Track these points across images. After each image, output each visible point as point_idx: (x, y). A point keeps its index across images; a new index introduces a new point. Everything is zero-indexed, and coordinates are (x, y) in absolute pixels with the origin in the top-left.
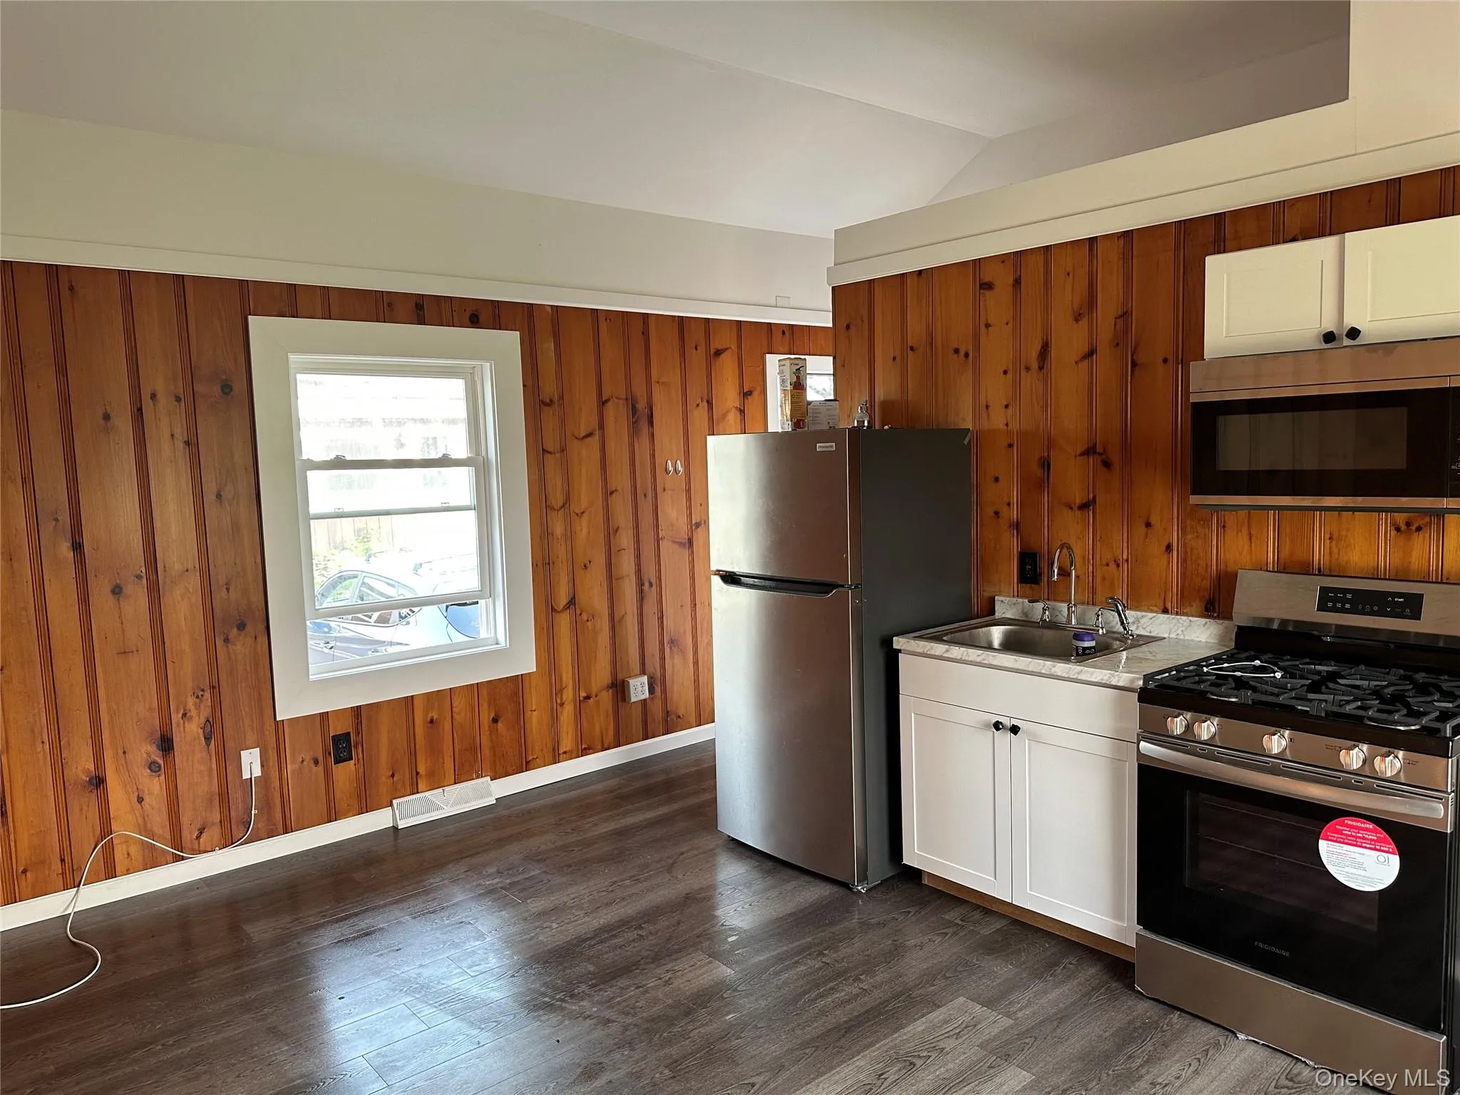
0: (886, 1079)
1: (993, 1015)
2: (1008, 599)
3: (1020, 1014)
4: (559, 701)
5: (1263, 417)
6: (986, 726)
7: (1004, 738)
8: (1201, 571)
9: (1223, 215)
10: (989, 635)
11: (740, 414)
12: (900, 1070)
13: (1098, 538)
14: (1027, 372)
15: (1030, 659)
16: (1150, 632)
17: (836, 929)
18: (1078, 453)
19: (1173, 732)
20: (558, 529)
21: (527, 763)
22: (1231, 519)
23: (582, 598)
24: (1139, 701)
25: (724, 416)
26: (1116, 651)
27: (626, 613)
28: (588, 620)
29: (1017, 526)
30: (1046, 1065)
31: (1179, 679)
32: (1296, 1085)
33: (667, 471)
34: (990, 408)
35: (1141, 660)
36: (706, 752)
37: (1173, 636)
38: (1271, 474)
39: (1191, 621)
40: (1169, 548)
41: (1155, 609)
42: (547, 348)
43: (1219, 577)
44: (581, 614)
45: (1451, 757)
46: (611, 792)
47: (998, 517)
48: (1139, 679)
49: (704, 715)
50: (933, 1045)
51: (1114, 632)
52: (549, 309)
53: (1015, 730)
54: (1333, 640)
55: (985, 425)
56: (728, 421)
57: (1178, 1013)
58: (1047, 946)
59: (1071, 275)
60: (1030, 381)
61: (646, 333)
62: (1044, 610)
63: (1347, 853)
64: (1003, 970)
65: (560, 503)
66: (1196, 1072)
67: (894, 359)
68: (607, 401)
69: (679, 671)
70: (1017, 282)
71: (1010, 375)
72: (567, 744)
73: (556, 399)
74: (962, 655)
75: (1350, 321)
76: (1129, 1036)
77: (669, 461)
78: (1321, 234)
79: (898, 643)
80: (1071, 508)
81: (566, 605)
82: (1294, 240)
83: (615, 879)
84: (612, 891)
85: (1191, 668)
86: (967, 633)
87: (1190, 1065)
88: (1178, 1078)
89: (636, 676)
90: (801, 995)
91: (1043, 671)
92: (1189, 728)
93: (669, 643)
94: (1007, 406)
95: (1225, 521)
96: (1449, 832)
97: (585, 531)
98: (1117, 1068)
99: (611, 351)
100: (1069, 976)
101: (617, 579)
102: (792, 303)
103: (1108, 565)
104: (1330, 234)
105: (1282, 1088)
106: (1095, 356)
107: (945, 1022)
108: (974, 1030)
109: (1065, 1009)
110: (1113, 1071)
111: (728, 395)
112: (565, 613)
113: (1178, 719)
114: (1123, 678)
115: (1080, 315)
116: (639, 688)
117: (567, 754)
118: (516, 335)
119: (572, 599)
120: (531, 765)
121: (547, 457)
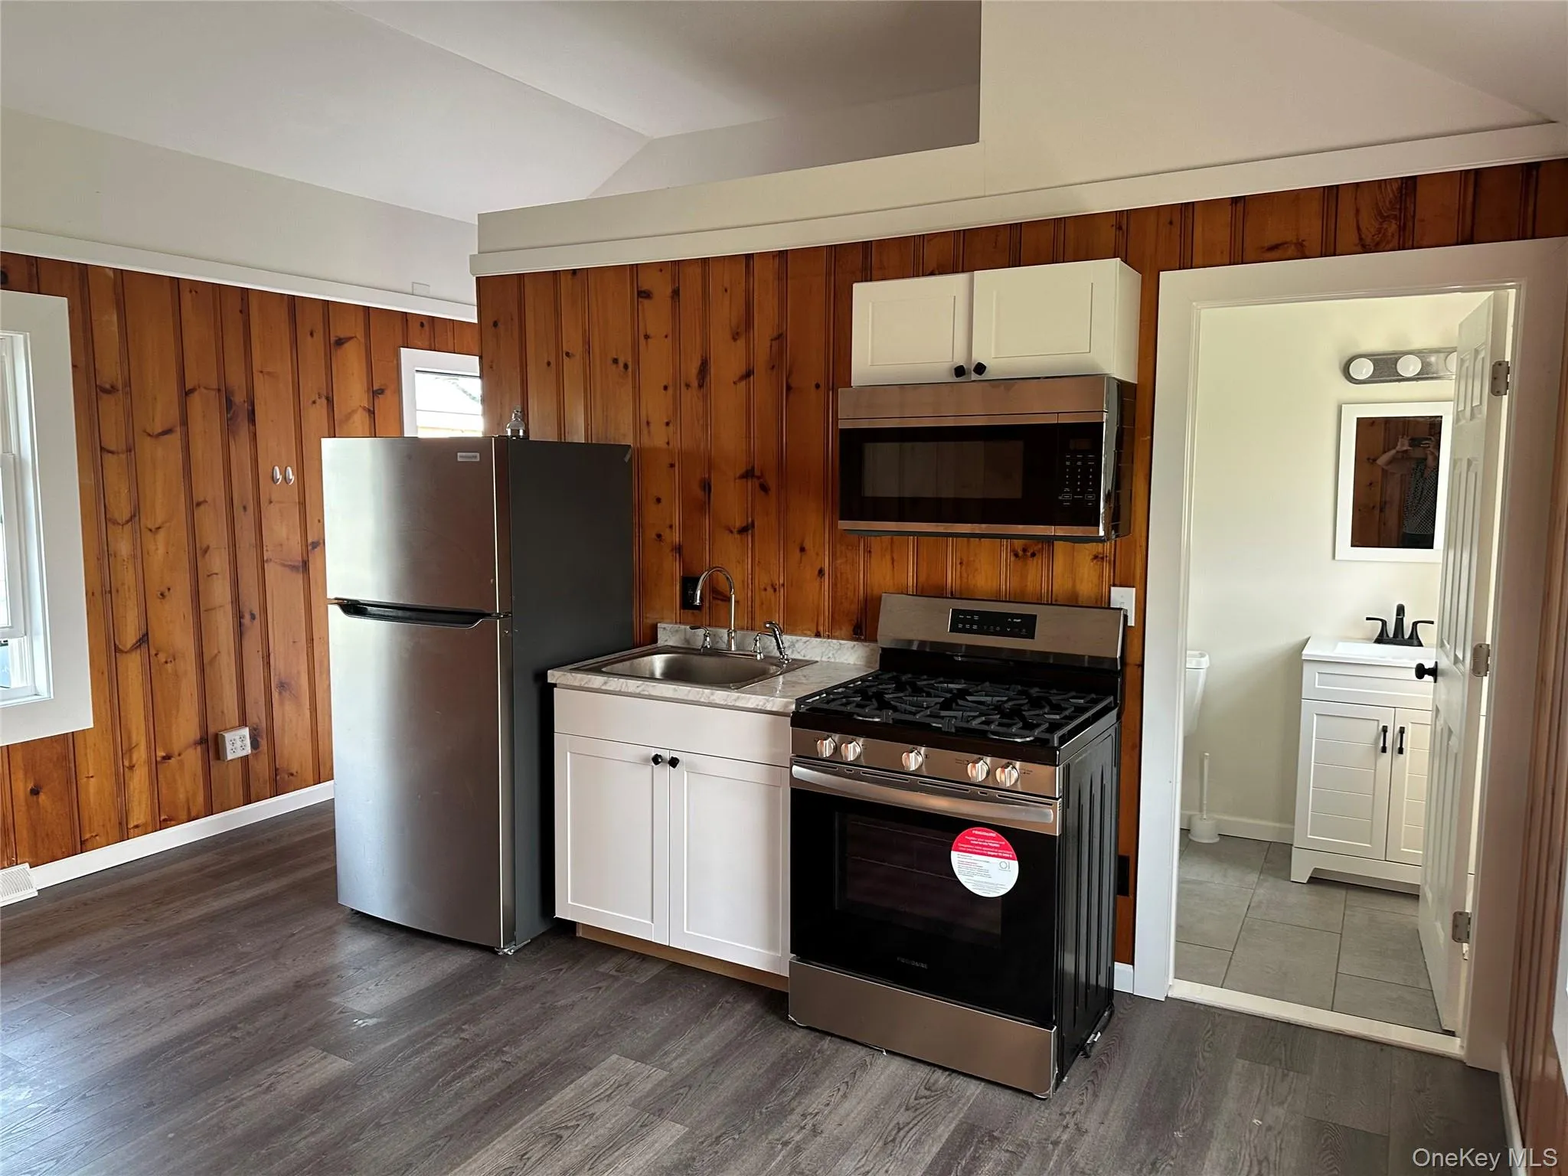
0: (528, 1159)
1: (646, 1069)
2: (671, 626)
3: (675, 1064)
4: (127, 763)
5: (908, 445)
6: (645, 761)
7: (663, 771)
8: (850, 594)
9: (870, 243)
10: (652, 664)
11: (369, 415)
12: (545, 1146)
13: (757, 562)
14: (688, 389)
15: (689, 688)
16: (804, 656)
17: (478, 999)
18: (738, 475)
19: (822, 755)
20: (123, 547)
21: (83, 843)
22: (875, 544)
23: (157, 636)
24: (792, 725)
25: (349, 417)
26: (773, 676)
27: (219, 652)
28: (166, 662)
29: (679, 549)
30: (699, 1114)
31: (828, 702)
32: (933, 1094)
33: (273, 480)
34: (651, 426)
35: (794, 684)
36: (325, 812)
37: (825, 659)
38: (915, 501)
39: (840, 644)
40: (821, 572)
41: (809, 633)
42: (108, 322)
43: (866, 600)
44: (156, 655)
45: (1058, 766)
46: (200, 870)
47: (660, 540)
48: (791, 703)
49: (322, 771)
50: (582, 1112)
51: (771, 657)
52: (111, 274)
53: (674, 762)
54: (965, 659)
55: (646, 442)
56: (354, 422)
57: (829, 1038)
58: (705, 987)
59: (729, 291)
60: (690, 399)
61: (245, 311)
62: (705, 636)
63: (975, 862)
64: (658, 1019)
65: (126, 516)
66: (845, 1096)
67: (549, 364)
68: (192, 391)
69: (291, 720)
70: (676, 293)
71: (670, 391)
72: (139, 814)
73: (119, 384)
74: (621, 687)
75: (978, 357)
76: (783, 1068)
77: (277, 468)
78: (955, 271)
79: (553, 676)
80: (732, 532)
81: (134, 645)
82: (932, 274)
83: (201, 975)
84: (198, 989)
85: (840, 690)
86: (628, 663)
87: (839, 1090)
88: (828, 1104)
89: (233, 728)
90: (434, 1080)
91: (702, 700)
92: (837, 749)
93: (275, 687)
94: (667, 424)
95: (870, 548)
96: (1057, 835)
97: (161, 551)
98: (769, 1105)
99: (197, 330)
100: (725, 1016)
101: (206, 610)
102: (431, 290)
103: (765, 590)
104: (962, 272)
105: (921, 1098)
106: (752, 377)
107: (596, 1085)
108: (626, 1089)
109: (721, 1050)
110: (767, 1108)
111: (353, 392)
112: (134, 653)
113: (827, 741)
114: (777, 703)
115: (737, 333)
116: (238, 744)
117: (140, 828)
118: (63, 302)
119: (143, 636)
120: (89, 845)
121: (107, 457)
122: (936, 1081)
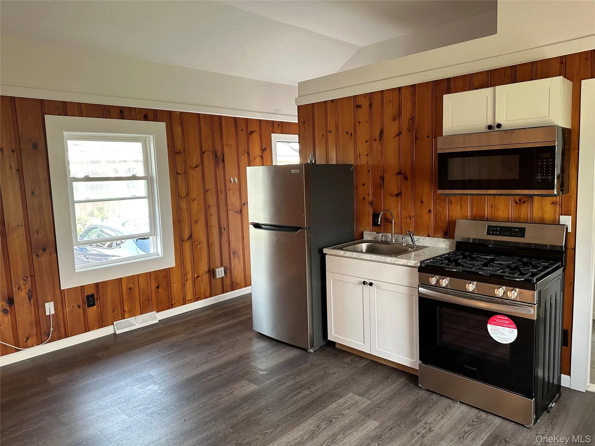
0: (320, 428)
1: (363, 399)
2: (369, 232)
3: (374, 399)
4: (185, 279)
5: (467, 159)
6: (360, 283)
7: (367, 287)
8: (442, 220)
9: (450, 79)
10: (362, 247)
11: (261, 158)
12: (326, 424)
13: (403, 207)
14: (375, 141)
15: (377, 256)
16: (423, 244)
17: (301, 367)
18: (395, 174)
19: (432, 283)
20: (184, 206)
21: (172, 305)
22: (453, 199)
23: (195, 236)
24: (418, 272)
25: (255, 159)
26: (410, 252)
27: (214, 241)
28: (197, 245)
29: (371, 203)
30: (384, 418)
31: (434, 263)
32: (479, 421)
33: (231, 182)
34: (361, 156)
35: (419, 255)
36: (249, 297)
37: (432, 246)
38: (470, 181)
39: (438, 240)
40: (430, 211)
41: (425, 235)
42: (178, 130)
43: (449, 222)
44: (194, 242)
45: (536, 290)
46: (208, 316)
47: (364, 200)
48: (418, 263)
49: (247, 283)
50: (340, 413)
51: (409, 245)
52: (178, 113)
53: (371, 284)
54: (493, 246)
55: (359, 163)
56: (256, 161)
57: (435, 394)
58: (385, 370)
59: (391, 102)
60: (376, 145)
61: (220, 124)
62: (382, 236)
63: (498, 329)
64: (368, 380)
65: (185, 195)
66: (442, 418)
67: (323, 136)
68: (204, 152)
69: (237, 265)
70: (371, 105)
71: (368, 143)
72: (189, 296)
73: (182, 151)
74: (350, 255)
75: (498, 121)
76: (417, 404)
77: (232, 178)
78: (487, 87)
79: (325, 251)
80: (392, 196)
81: (188, 238)
82: (477, 89)
83: (209, 352)
84: (208, 357)
85: (439, 258)
86: (353, 246)
87: (440, 415)
88: (435, 420)
89: (219, 267)
90: (286, 396)
91: (382, 261)
92: (438, 282)
93: (232, 253)
94: (367, 155)
95: (451, 201)
96: (535, 319)
97: (196, 207)
98: (412, 418)
99: (206, 131)
100: (394, 382)
101: (210, 227)
102: (282, 112)
103: (406, 218)
104: (490, 87)
105: (474, 422)
106: (401, 135)
107: (345, 403)
108: (356, 406)
109: (392, 395)
110: (410, 419)
111: (256, 150)
112: (187, 241)
113: (434, 278)
114: (412, 263)
115: (395, 118)
116: (220, 272)
117: (189, 301)
118: (164, 124)
119: (190, 236)
120: (174, 306)
121: (178, 175)
122: (481, 416)
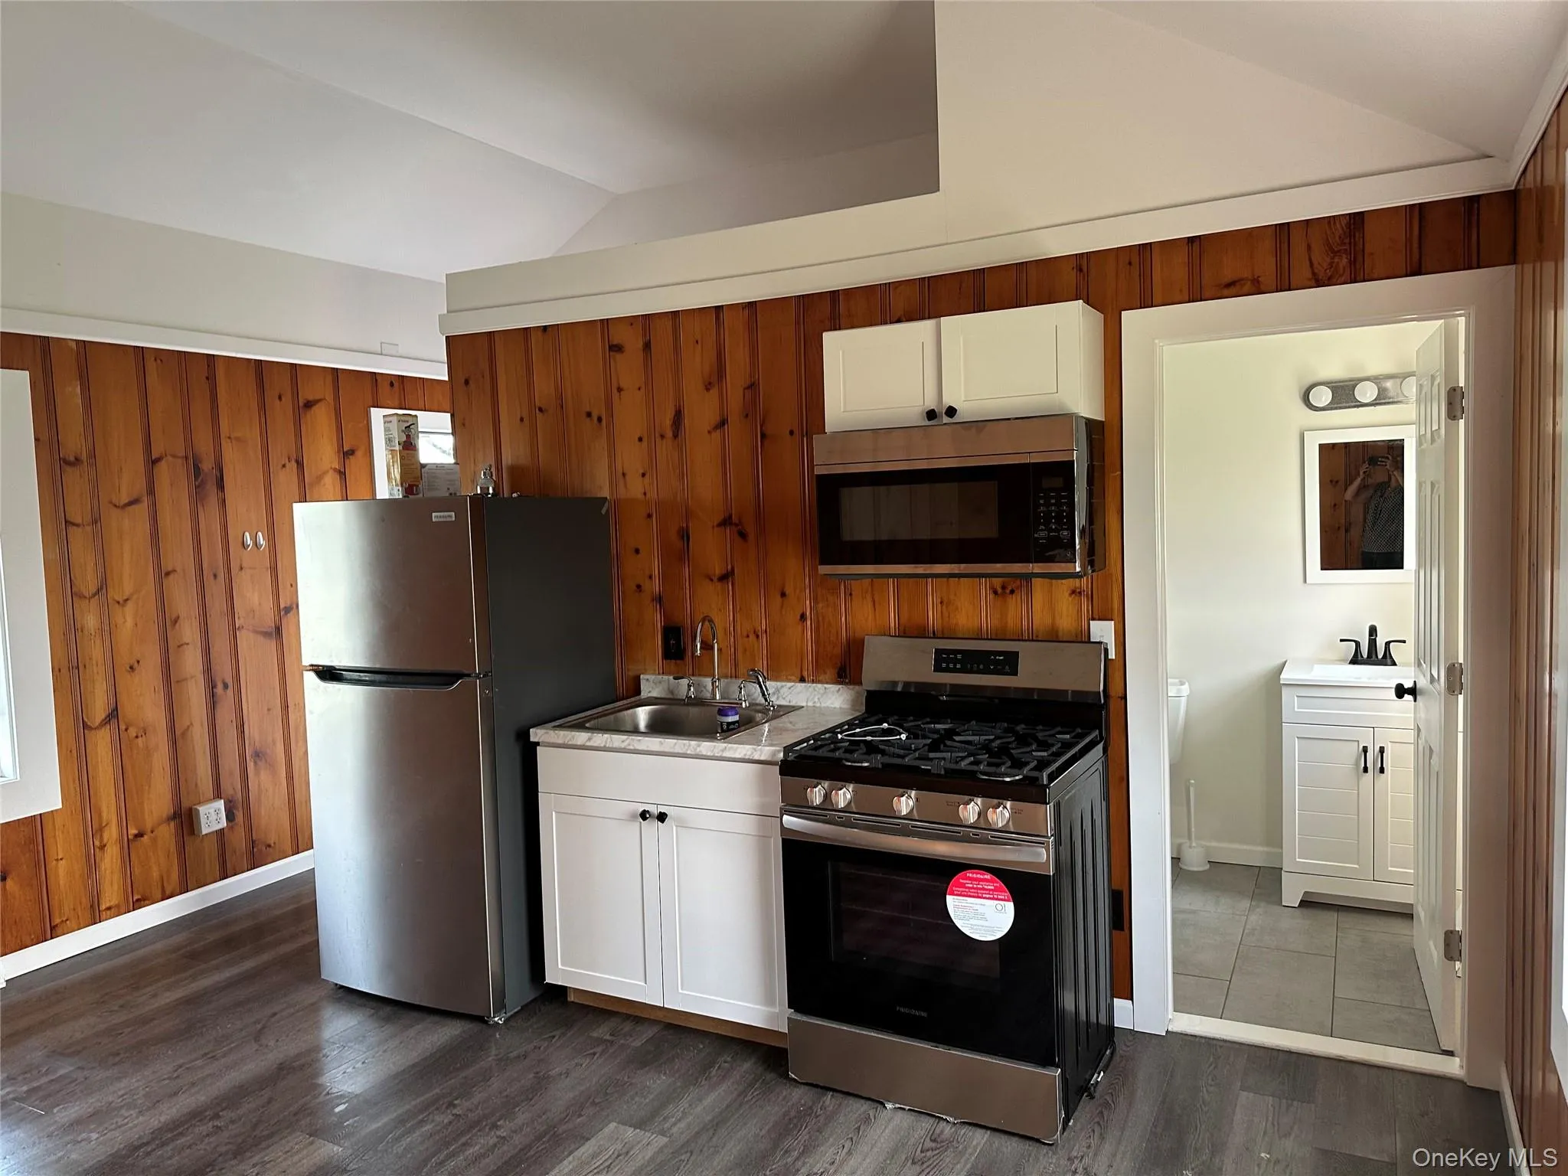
1: (645, 1136)
2: (653, 677)
3: (675, 1130)
4: (97, 843)
5: (881, 489)
6: (633, 817)
7: (651, 827)
8: (833, 638)
9: (837, 293)
10: (636, 716)
11: (341, 478)
13: (738, 607)
14: (662, 439)
15: (674, 740)
16: (790, 702)
17: (469, 1072)
18: (715, 523)
19: (812, 803)
20: (91, 621)
21: (53, 928)
22: (856, 587)
23: (127, 710)
24: (780, 774)
25: (319, 478)
26: (758, 724)
27: (192, 724)
28: (137, 737)
29: (659, 599)
31: (816, 748)
32: (939, 1146)
33: (244, 545)
34: (627, 477)
35: (781, 731)
36: (306, 883)
37: (810, 704)
39: (825, 688)
40: (803, 617)
41: (793, 678)
42: (71, 394)
43: (849, 643)
44: (126, 730)
45: (1049, 803)
46: (174, 951)
47: (640, 591)
48: (779, 751)
49: (300, 840)
51: (757, 704)
52: (74, 345)
53: (662, 817)
54: (950, 698)
55: (622, 493)
56: (324, 485)
57: (831, 1093)
58: (701, 1046)
59: (700, 343)
60: (665, 449)
61: (211, 378)
62: (689, 686)
63: (971, 905)
64: (656, 1082)
65: (93, 590)
66: (849, 1153)
67: (522, 420)
68: (158, 460)
69: (267, 789)
70: (647, 346)
71: (645, 443)
72: (111, 895)
73: (84, 457)
74: (606, 742)
75: (949, 400)
76: (786, 1128)
77: (247, 534)
78: (922, 317)
79: (536, 734)
80: (712, 580)
81: (103, 720)
82: (899, 321)
83: (182, 1061)
84: (178, 1077)
85: (827, 735)
86: (612, 717)
87: (844, 1146)
88: (833, 1163)
89: (208, 801)
90: (427, 1160)
91: (689, 752)
92: (827, 797)
93: (252, 756)
94: (643, 475)
95: (851, 592)
96: (1052, 874)
97: (130, 623)
99: (162, 396)
100: (724, 1077)
101: (178, 682)
102: (401, 351)
103: (748, 636)
104: (929, 318)
105: (928, 1150)
106: (726, 426)
107: (594, 1156)
108: (626, 1159)
109: (721, 1113)
110: (770, 1171)
111: (323, 453)
112: (103, 729)
113: (817, 789)
114: (765, 752)
115: (710, 383)
116: (212, 816)
117: (113, 910)
118: (24, 376)
119: (113, 711)
120: (59, 930)
121: (71, 529)
122: (942, 1132)
